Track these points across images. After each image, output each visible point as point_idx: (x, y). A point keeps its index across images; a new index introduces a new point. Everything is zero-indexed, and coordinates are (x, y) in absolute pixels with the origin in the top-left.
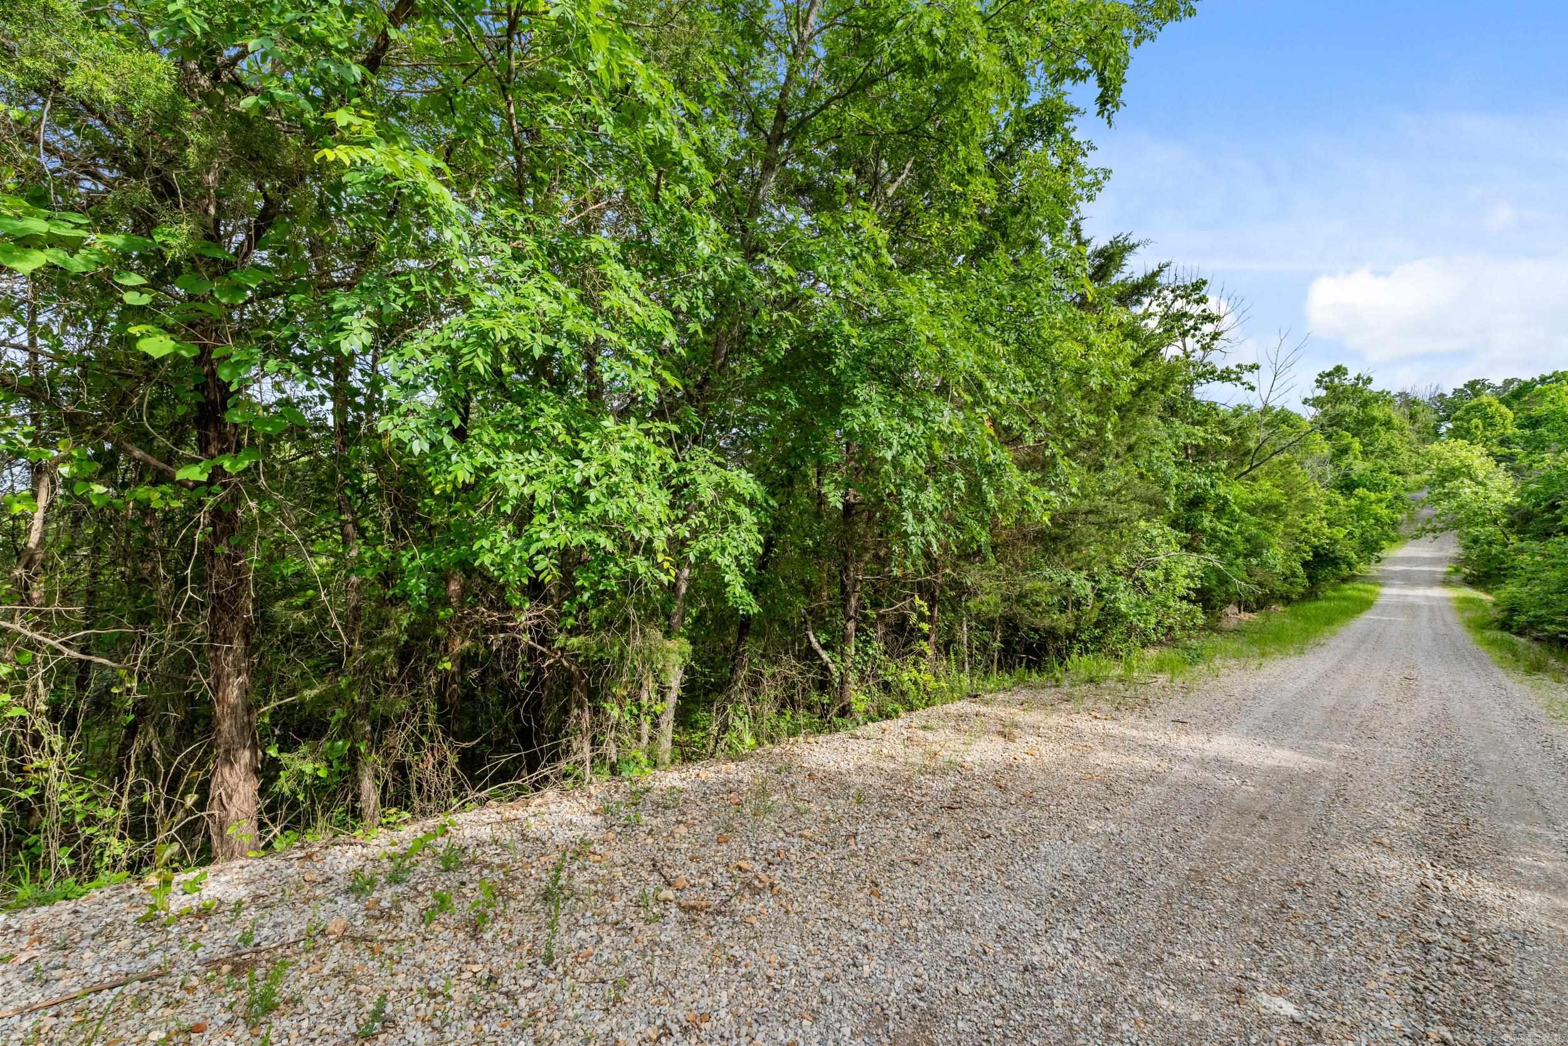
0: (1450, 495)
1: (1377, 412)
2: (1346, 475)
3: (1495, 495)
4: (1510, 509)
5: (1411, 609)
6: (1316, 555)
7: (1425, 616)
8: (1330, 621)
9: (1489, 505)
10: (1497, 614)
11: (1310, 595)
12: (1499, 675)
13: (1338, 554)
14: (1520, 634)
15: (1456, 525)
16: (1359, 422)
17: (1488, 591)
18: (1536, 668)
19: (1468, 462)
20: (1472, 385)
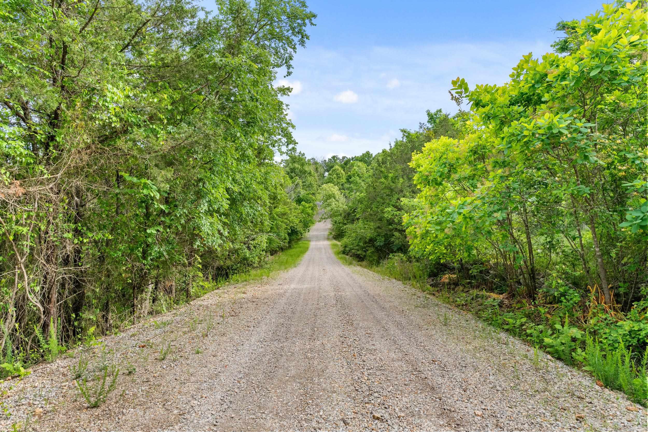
0: (329, 205)
1: (307, 168)
2: (299, 196)
3: (341, 205)
4: (344, 211)
5: (319, 249)
6: (292, 230)
7: (323, 251)
8: (299, 256)
9: (339, 209)
10: (342, 249)
11: (290, 247)
12: (343, 266)
13: (298, 229)
14: (347, 255)
15: (331, 216)
16: (301, 172)
17: (339, 241)
18: (351, 264)
19: (334, 192)
20: (334, 157)
